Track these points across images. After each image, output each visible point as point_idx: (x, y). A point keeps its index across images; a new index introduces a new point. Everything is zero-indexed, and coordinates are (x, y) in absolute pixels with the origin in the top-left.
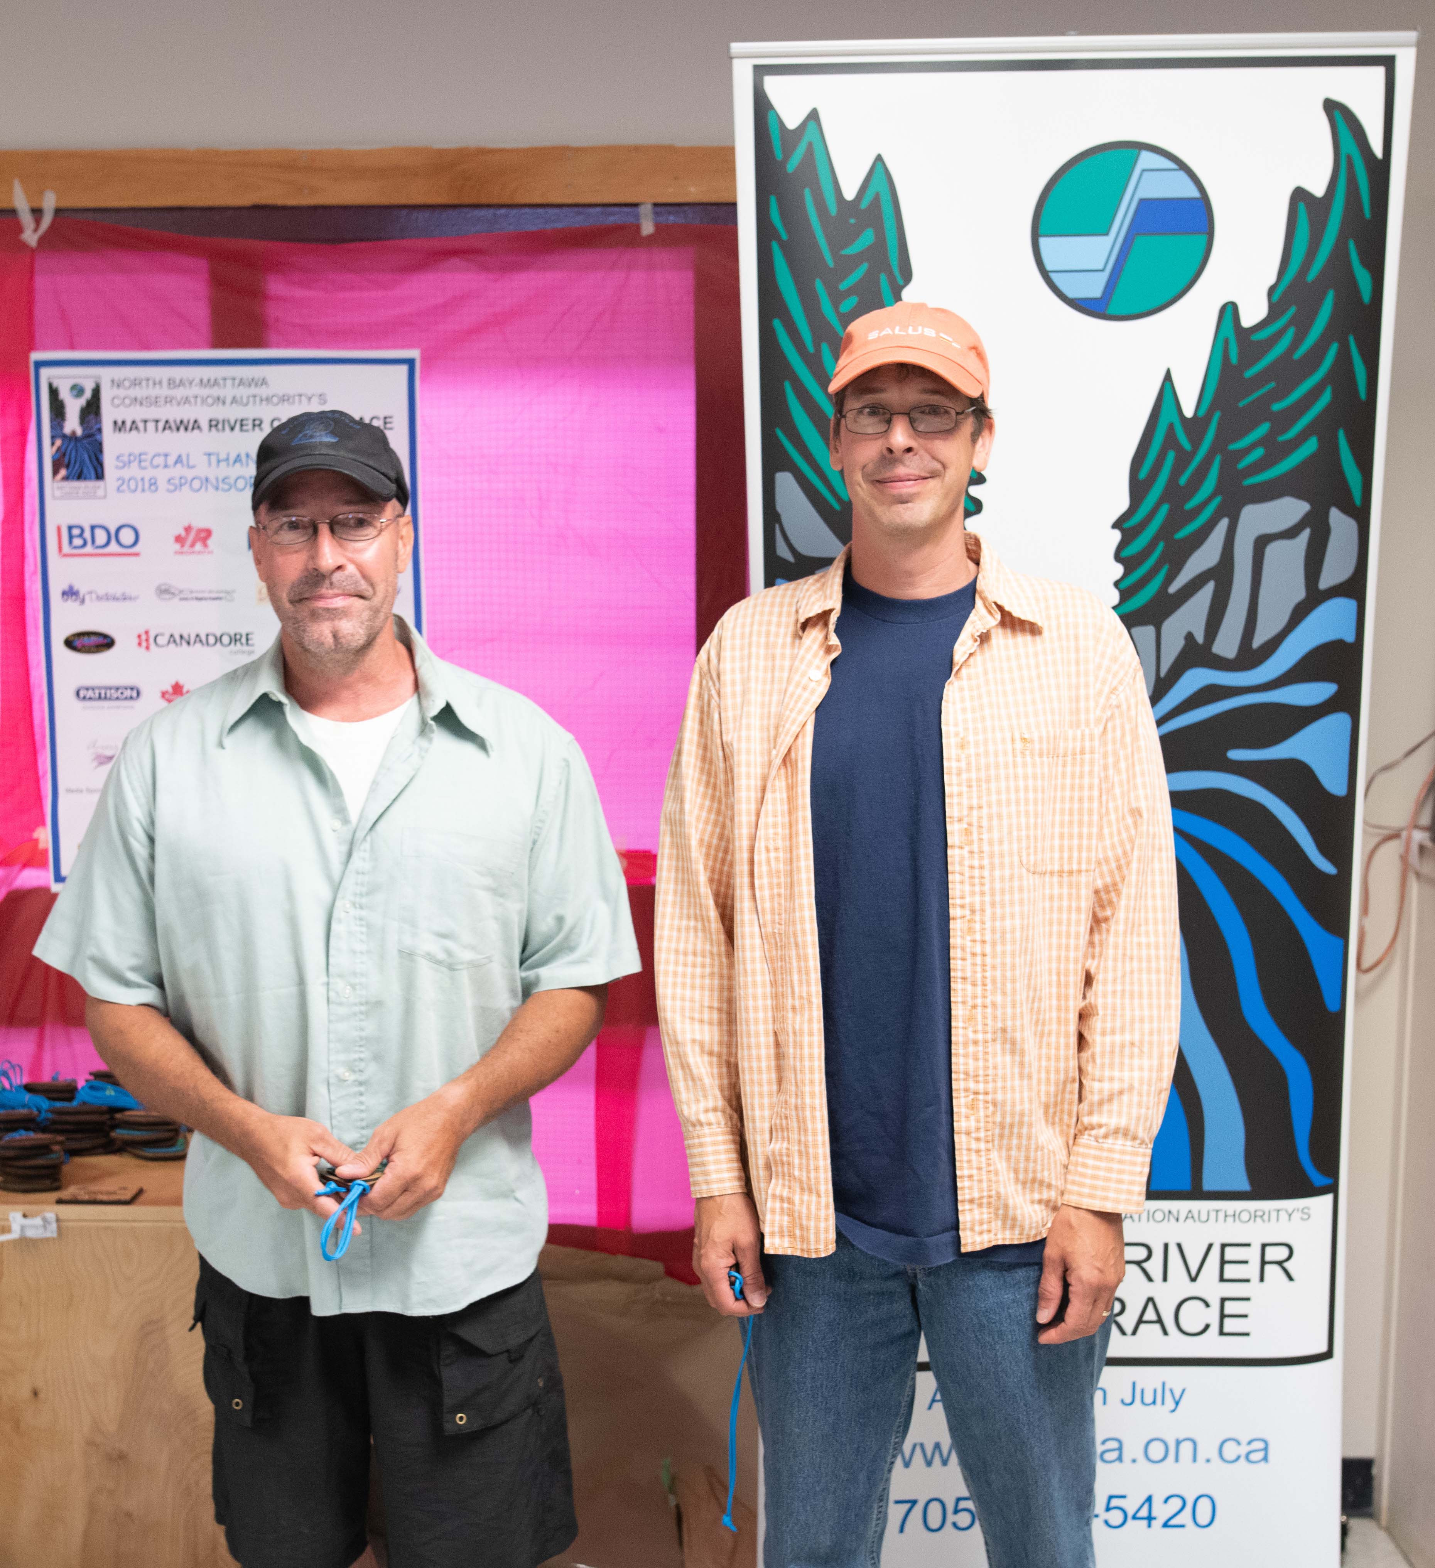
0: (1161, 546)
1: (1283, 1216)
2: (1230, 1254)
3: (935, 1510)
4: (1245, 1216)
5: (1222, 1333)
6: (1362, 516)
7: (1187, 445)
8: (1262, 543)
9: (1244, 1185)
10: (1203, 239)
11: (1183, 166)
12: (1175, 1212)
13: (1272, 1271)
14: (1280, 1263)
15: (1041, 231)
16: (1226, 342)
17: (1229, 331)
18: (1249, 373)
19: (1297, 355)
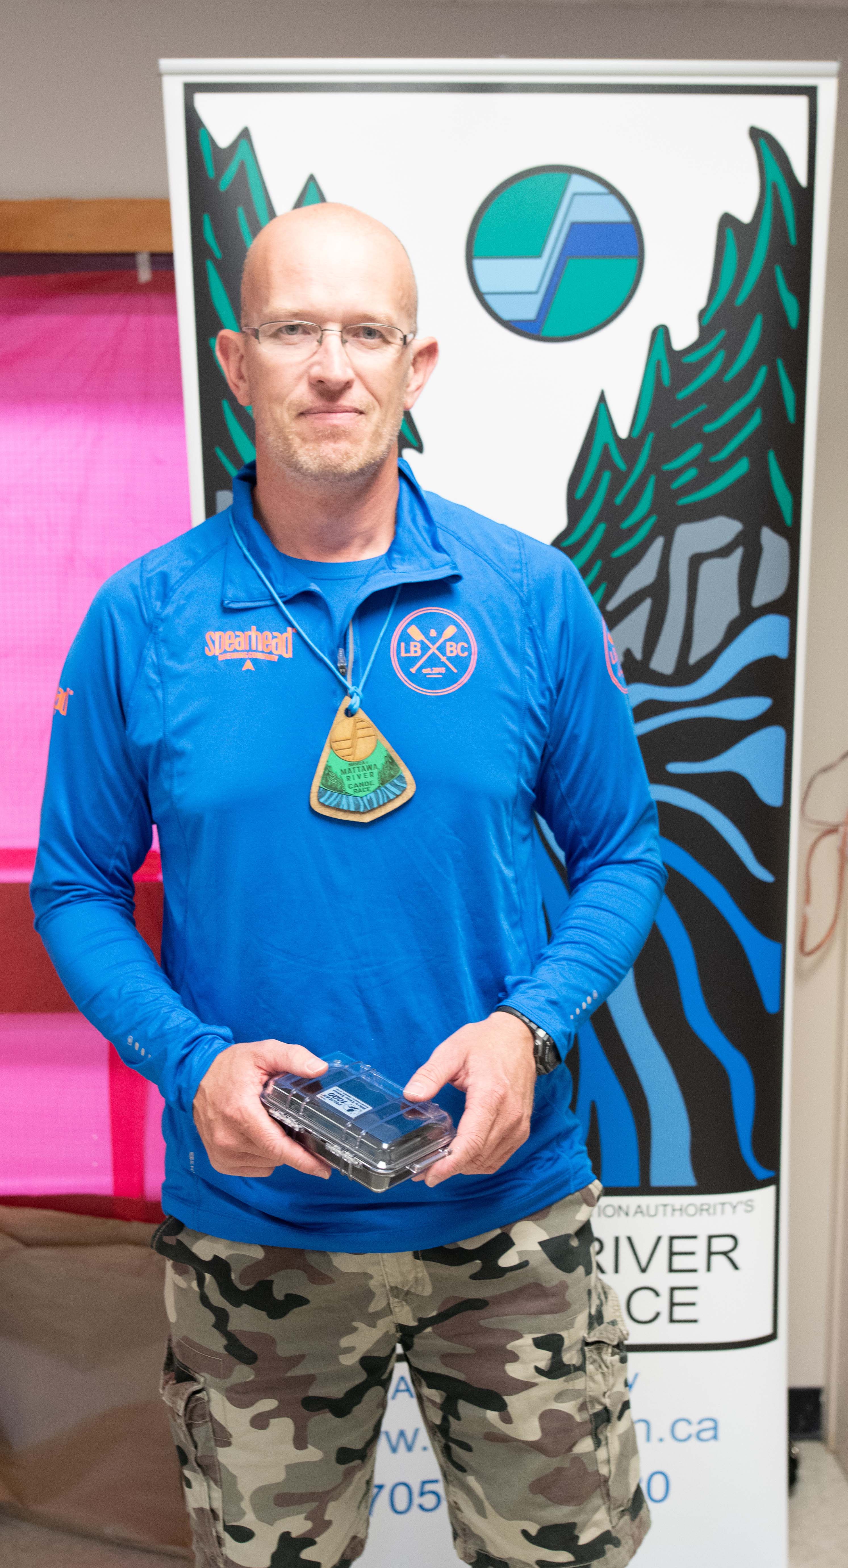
0: (598, 565)
1: (728, 1208)
2: (678, 1246)
3: (401, 1495)
4: (691, 1210)
5: (672, 1320)
6: (792, 535)
7: (621, 465)
8: (696, 561)
9: (690, 1180)
10: (634, 262)
11: (613, 191)
12: (624, 1207)
13: (718, 1261)
14: (725, 1254)
15: (475, 252)
16: (658, 365)
17: (661, 353)
18: (681, 395)
19: (728, 377)
